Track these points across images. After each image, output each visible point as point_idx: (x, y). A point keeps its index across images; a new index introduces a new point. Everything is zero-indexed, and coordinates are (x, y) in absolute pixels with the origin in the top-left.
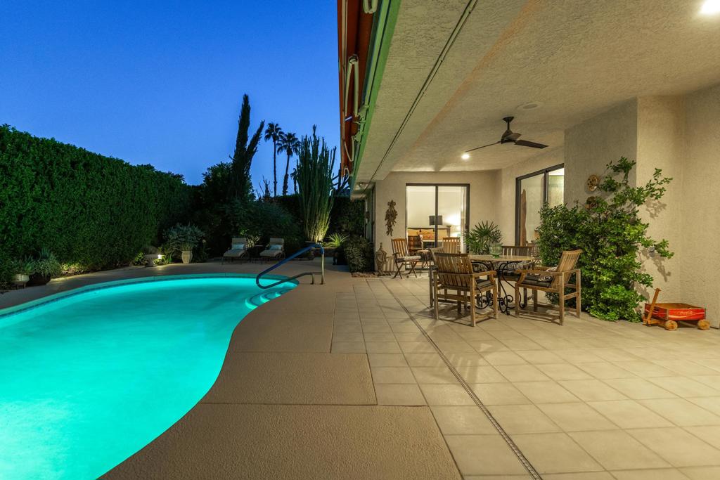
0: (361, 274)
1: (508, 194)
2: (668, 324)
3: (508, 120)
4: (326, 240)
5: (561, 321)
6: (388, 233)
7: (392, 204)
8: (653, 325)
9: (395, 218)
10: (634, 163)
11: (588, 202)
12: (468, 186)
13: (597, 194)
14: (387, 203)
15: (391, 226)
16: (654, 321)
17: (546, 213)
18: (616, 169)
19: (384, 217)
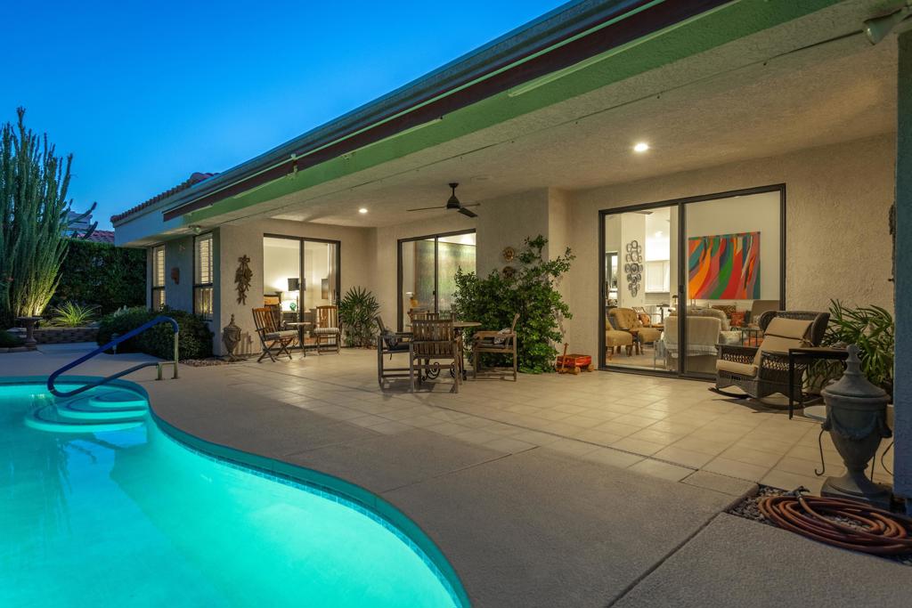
0: (194, 361)
1: (386, 256)
2: (577, 369)
3: (454, 186)
4: (47, 314)
5: (515, 378)
6: (239, 300)
7: (244, 260)
8: (566, 372)
9: (249, 280)
10: (547, 241)
11: (505, 271)
12: (338, 243)
13: (512, 265)
14: (237, 259)
15: (243, 291)
16: (565, 370)
17: (463, 280)
18: (532, 244)
19: (234, 279)
